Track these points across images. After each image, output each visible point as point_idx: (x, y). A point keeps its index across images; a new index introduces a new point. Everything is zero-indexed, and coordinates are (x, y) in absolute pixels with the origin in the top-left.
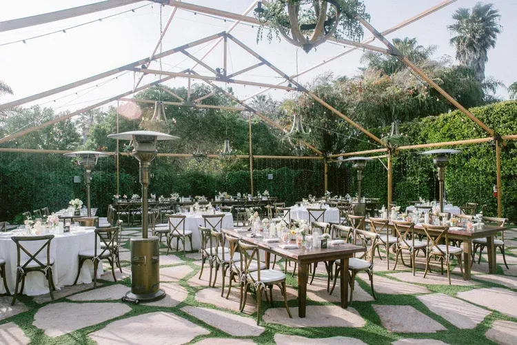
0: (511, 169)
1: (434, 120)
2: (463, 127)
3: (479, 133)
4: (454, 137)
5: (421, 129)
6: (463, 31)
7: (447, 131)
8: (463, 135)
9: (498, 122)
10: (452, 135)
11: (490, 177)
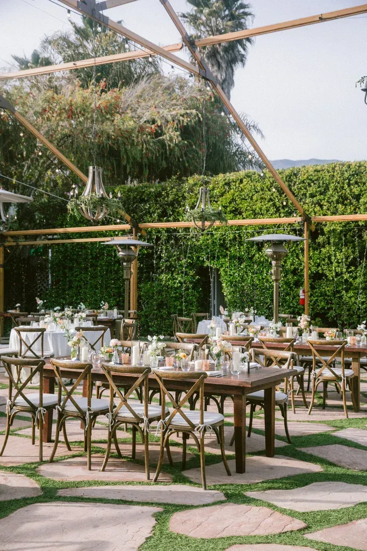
0: (319, 265)
1: (207, 183)
2: (255, 198)
3: (278, 210)
4: (240, 213)
5: (186, 194)
6: (202, 28)
7: (230, 203)
8: (254, 211)
9: (303, 195)
10: (236, 210)
11: (290, 276)
